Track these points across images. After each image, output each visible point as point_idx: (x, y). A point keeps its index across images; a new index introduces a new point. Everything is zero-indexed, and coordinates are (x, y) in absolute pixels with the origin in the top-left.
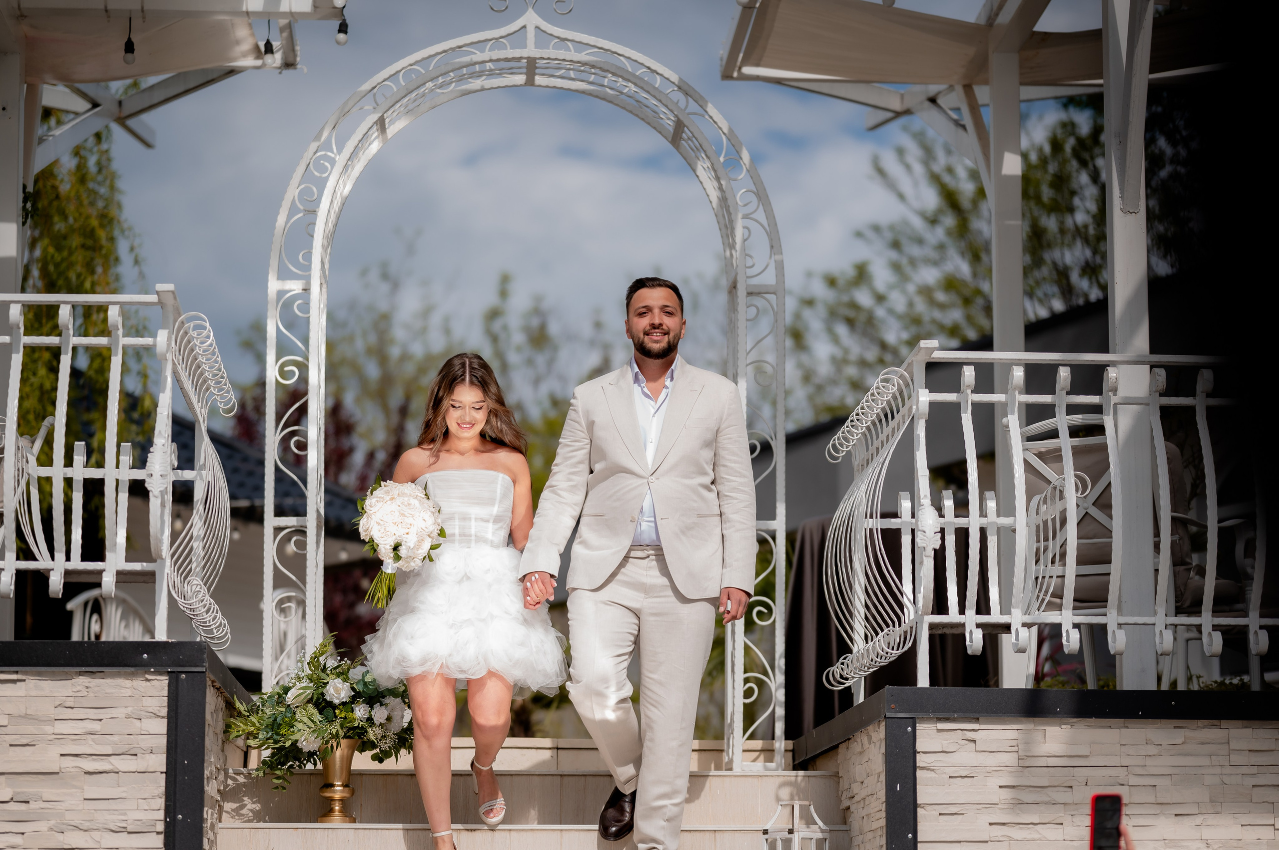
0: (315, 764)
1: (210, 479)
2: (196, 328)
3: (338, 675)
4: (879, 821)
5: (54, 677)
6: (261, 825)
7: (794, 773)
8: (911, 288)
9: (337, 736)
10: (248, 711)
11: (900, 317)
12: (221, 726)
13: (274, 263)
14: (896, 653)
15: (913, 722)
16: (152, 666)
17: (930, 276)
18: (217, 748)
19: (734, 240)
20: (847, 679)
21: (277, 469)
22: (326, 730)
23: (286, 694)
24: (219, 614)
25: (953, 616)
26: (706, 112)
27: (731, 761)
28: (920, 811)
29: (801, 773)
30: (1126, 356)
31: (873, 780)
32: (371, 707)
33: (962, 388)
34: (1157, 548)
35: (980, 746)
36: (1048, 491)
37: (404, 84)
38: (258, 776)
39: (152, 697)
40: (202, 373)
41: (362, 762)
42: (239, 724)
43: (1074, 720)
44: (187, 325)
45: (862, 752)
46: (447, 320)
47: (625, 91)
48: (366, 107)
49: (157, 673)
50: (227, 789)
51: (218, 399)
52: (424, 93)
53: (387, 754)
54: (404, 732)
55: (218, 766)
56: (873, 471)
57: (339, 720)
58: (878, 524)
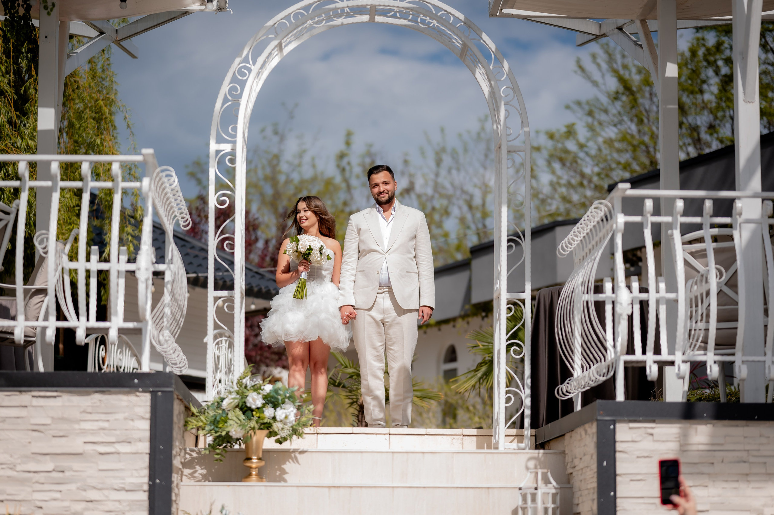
0: (240, 445)
1: (176, 269)
2: (167, 176)
3: (255, 390)
4: (592, 483)
5: (80, 394)
6: (207, 483)
7: (537, 451)
8: (600, 140)
9: (253, 429)
10: (199, 413)
11: (592, 157)
12: (182, 423)
13: (213, 133)
14: (603, 379)
15: (614, 423)
16: (140, 387)
17: (611, 133)
18: (179, 437)
19: (499, 119)
20: (570, 393)
21: (215, 260)
22: (247, 425)
23: (222, 401)
24: (181, 353)
25: (638, 355)
26: (482, 38)
27: (497, 443)
28: (618, 479)
29: (542, 451)
30: (748, 192)
31: (587, 458)
32: (275, 410)
33: (645, 213)
34: (766, 312)
35: (656, 438)
36: (698, 277)
37: (294, 22)
38: (205, 453)
39: (140, 406)
40: (170, 203)
41: (269, 444)
42: (193, 421)
43: (715, 421)
44: (161, 174)
45: (581, 440)
46: (313, 159)
47: (431, 25)
48: (270, 36)
49: (144, 391)
50: (186, 461)
51: (180, 219)
52: (306, 27)
53: (285, 439)
54: (296, 425)
55: (181, 447)
56: (588, 264)
57: (255, 419)
58: (592, 297)
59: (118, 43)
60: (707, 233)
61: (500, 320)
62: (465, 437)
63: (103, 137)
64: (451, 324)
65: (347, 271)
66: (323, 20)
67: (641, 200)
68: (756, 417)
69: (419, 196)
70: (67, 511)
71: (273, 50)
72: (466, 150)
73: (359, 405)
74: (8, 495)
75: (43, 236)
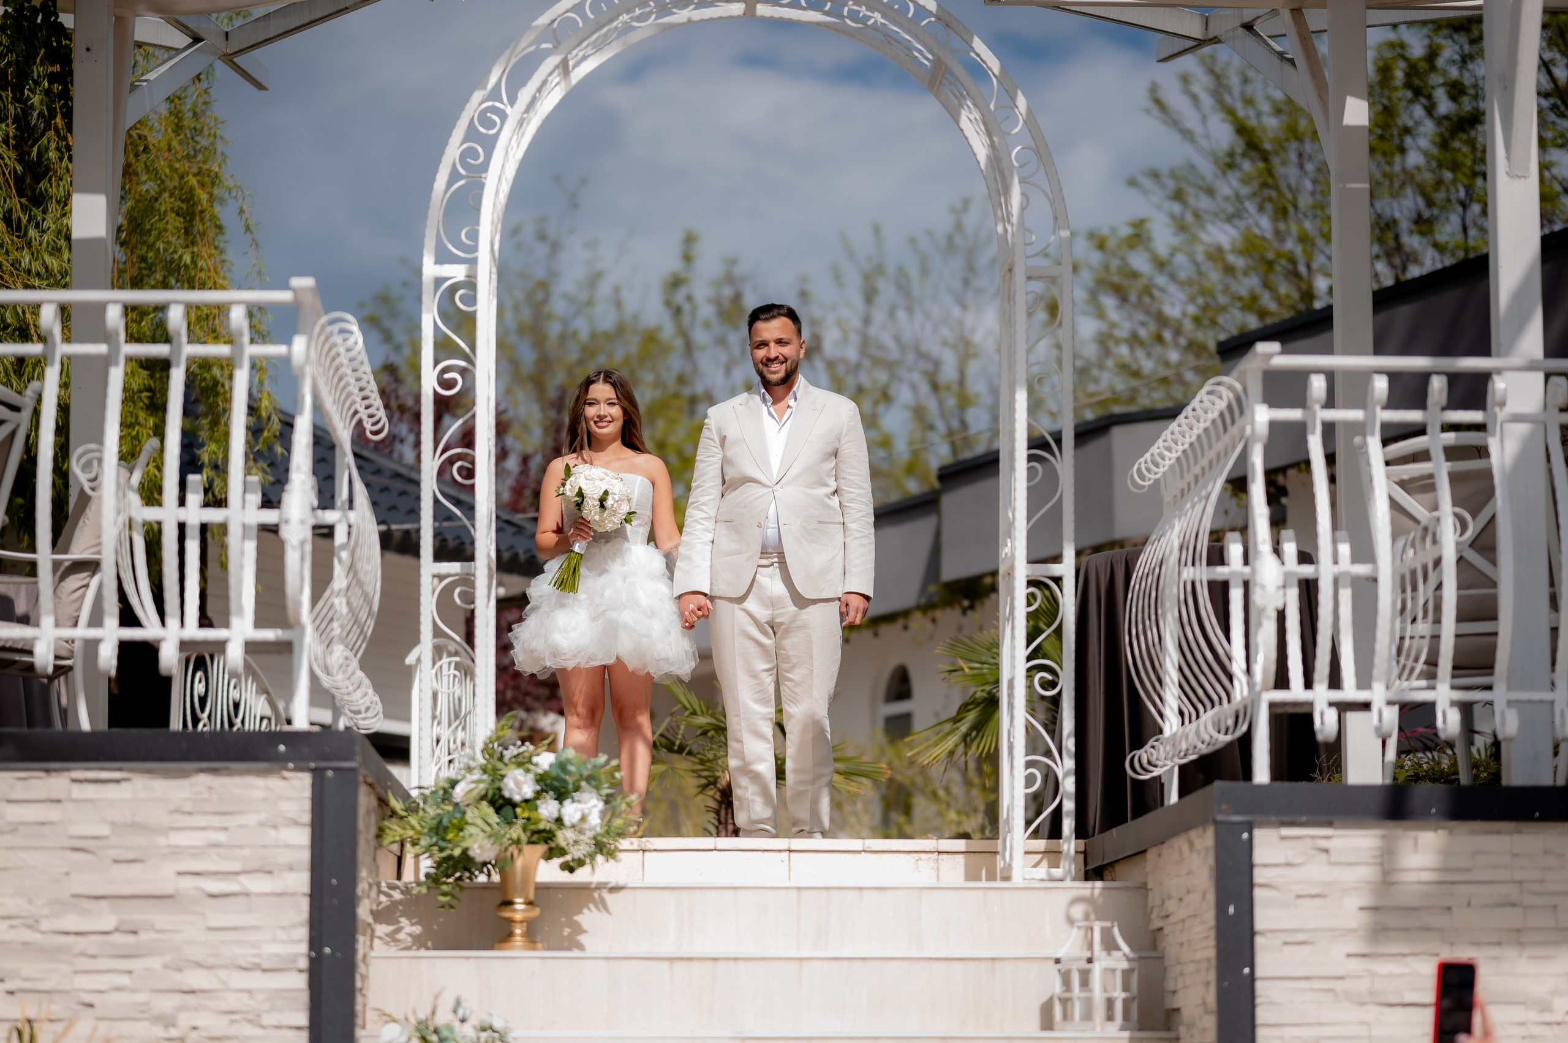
0: (489, 875)
1: (358, 521)
2: (342, 331)
3: (520, 765)
4: (1207, 950)
5: (167, 775)
6: (423, 952)
7: (1089, 884)
8: (1199, 250)
9: (518, 842)
10: (406, 811)
11: (1183, 285)
12: (373, 831)
13: (430, 242)
14: (1225, 739)
15: (1250, 827)
16: (291, 760)
17: (1221, 235)
18: (368, 860)
19: (1009, 214)
20: (1156, 766)
21: (436, 501)
22: (504, 835)
23: (453, 787)
24: (371, 691)
25: (1296, 691)
26: (973, 49)
27: (1009, 867)
28: (1259, 940)
29: (1099, 884)
30: (1516, 360)
31: (1195, 897)
32: (561, 803)
33: (1309, 402)
34: (1554, 602)
35: (1334, 857)
36: (1415, 533)
37: (592, 16)
38: (420, 892)
39: (290, 799)
40: (344, 388)
41: (549, 872)
42: (395, 827)
43: (1453, 824)
44: (329, 329)
45: (1180, 862)
46: (617, 290)
47: (870, 23)
48: (544, 46)
49: (297, 769)
50: (380, 908)
51: (365, 418)
52: (616, 27)
53: (581, 863)
54: (602, 835)
55: (371, 881)
56: (1193, 507)
57: (520, 822)
58: (1202, 574)
59: (229, 59)
60: (1437, 441)
61: (1013, 619)
62: (942, 856)
63: (195, 249)
64: (900, 623)
65: (697, 521)
66: (651, 13)
67: (1302, 376)
68: (1537, 814)
69: (831, 365)
70: (143, 1012)
71: (550, 74)
72: (925, 271)
73: (719, 790)
74: (25, 980)
75: (90, 456)
